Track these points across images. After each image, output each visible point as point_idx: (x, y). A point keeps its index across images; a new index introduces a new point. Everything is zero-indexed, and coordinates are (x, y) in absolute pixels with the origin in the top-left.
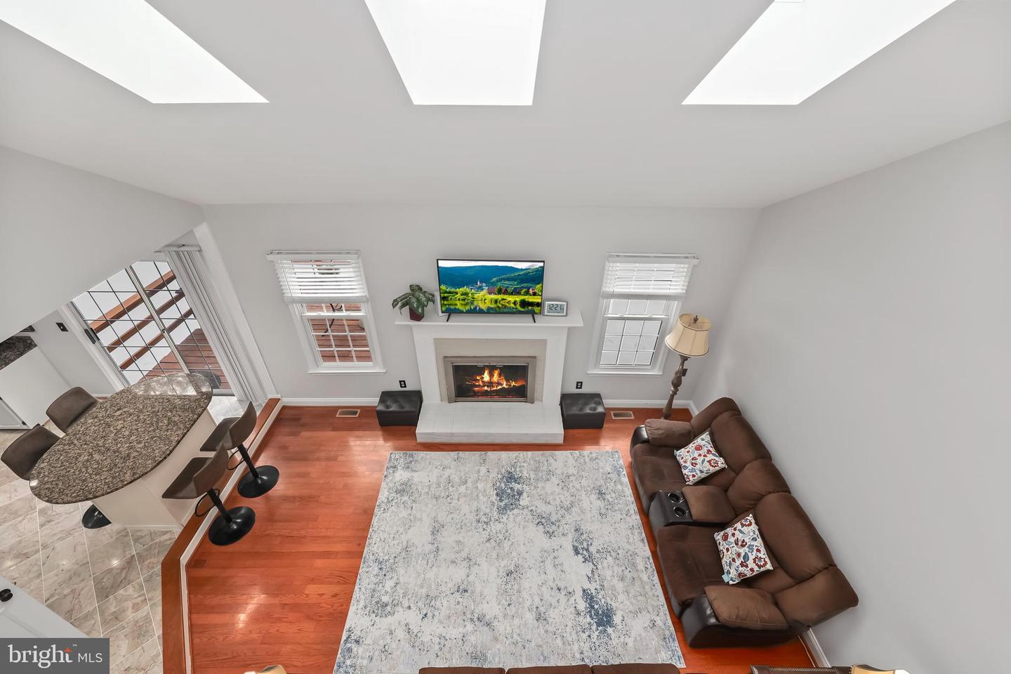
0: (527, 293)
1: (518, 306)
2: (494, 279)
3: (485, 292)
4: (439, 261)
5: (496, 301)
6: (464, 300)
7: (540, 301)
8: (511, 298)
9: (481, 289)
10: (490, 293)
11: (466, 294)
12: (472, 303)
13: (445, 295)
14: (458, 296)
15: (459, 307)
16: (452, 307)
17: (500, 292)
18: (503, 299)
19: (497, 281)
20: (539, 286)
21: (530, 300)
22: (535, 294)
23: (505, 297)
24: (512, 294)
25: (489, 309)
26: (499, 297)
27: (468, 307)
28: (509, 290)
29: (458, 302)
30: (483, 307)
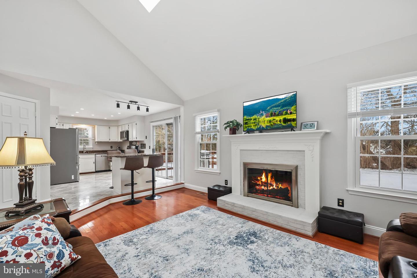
0: (286, 113)
1: (282, 123)
2: (269, 108)
3: (264, 116)
4: (244, 103)
5: (270, 122)
6: (254, 123)
7: (295, 117)
8: (278, 118)
9: (262, 115)
10: (267, 117)
11: (255, 119)
12: (258, 124)
13: (247, 121)
14: (252, 121)
15: (253, 127)
16: (250, 128)
17: (272, 115)
18: (274, 119)
19: (270, 109)
20: (293, 108)
21: (289, 118)
22: (291, 113)
23: (275, 118)
24: (278, 115)
25: (267, 126)
26: (271, 118)
27: (256, 127)
28: (277, 113)
29: (252, 125)
30: (264, 125)
